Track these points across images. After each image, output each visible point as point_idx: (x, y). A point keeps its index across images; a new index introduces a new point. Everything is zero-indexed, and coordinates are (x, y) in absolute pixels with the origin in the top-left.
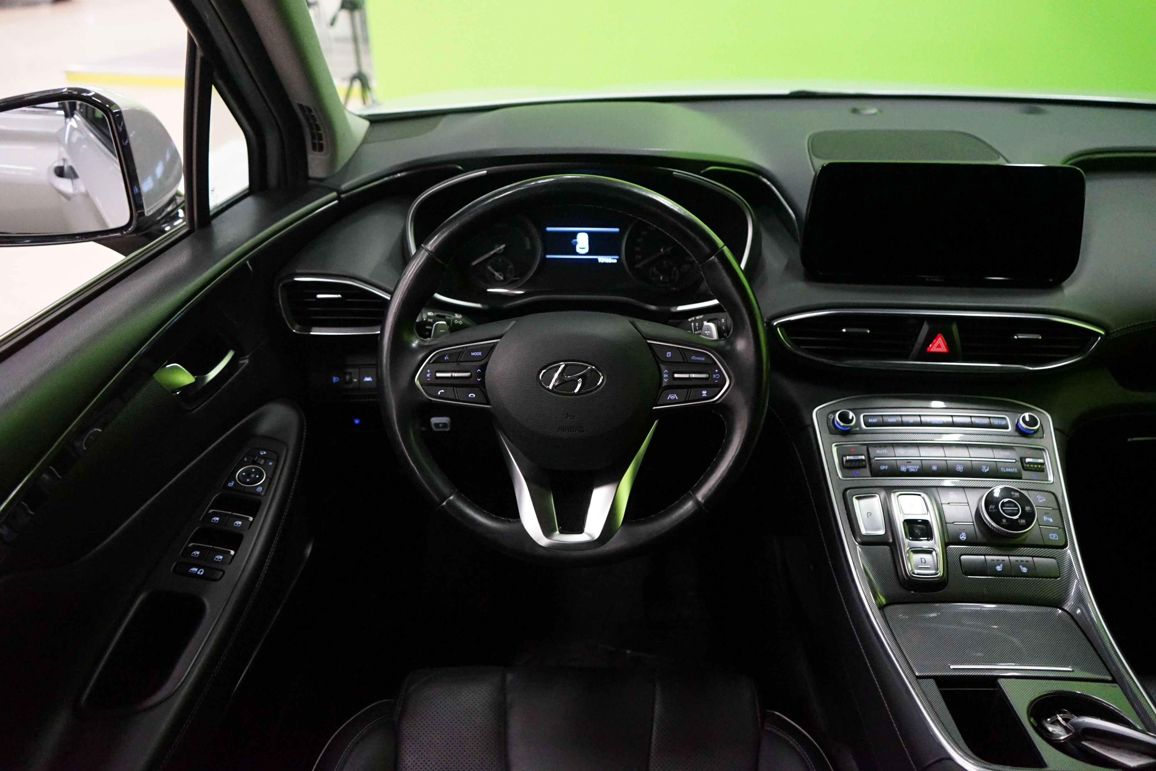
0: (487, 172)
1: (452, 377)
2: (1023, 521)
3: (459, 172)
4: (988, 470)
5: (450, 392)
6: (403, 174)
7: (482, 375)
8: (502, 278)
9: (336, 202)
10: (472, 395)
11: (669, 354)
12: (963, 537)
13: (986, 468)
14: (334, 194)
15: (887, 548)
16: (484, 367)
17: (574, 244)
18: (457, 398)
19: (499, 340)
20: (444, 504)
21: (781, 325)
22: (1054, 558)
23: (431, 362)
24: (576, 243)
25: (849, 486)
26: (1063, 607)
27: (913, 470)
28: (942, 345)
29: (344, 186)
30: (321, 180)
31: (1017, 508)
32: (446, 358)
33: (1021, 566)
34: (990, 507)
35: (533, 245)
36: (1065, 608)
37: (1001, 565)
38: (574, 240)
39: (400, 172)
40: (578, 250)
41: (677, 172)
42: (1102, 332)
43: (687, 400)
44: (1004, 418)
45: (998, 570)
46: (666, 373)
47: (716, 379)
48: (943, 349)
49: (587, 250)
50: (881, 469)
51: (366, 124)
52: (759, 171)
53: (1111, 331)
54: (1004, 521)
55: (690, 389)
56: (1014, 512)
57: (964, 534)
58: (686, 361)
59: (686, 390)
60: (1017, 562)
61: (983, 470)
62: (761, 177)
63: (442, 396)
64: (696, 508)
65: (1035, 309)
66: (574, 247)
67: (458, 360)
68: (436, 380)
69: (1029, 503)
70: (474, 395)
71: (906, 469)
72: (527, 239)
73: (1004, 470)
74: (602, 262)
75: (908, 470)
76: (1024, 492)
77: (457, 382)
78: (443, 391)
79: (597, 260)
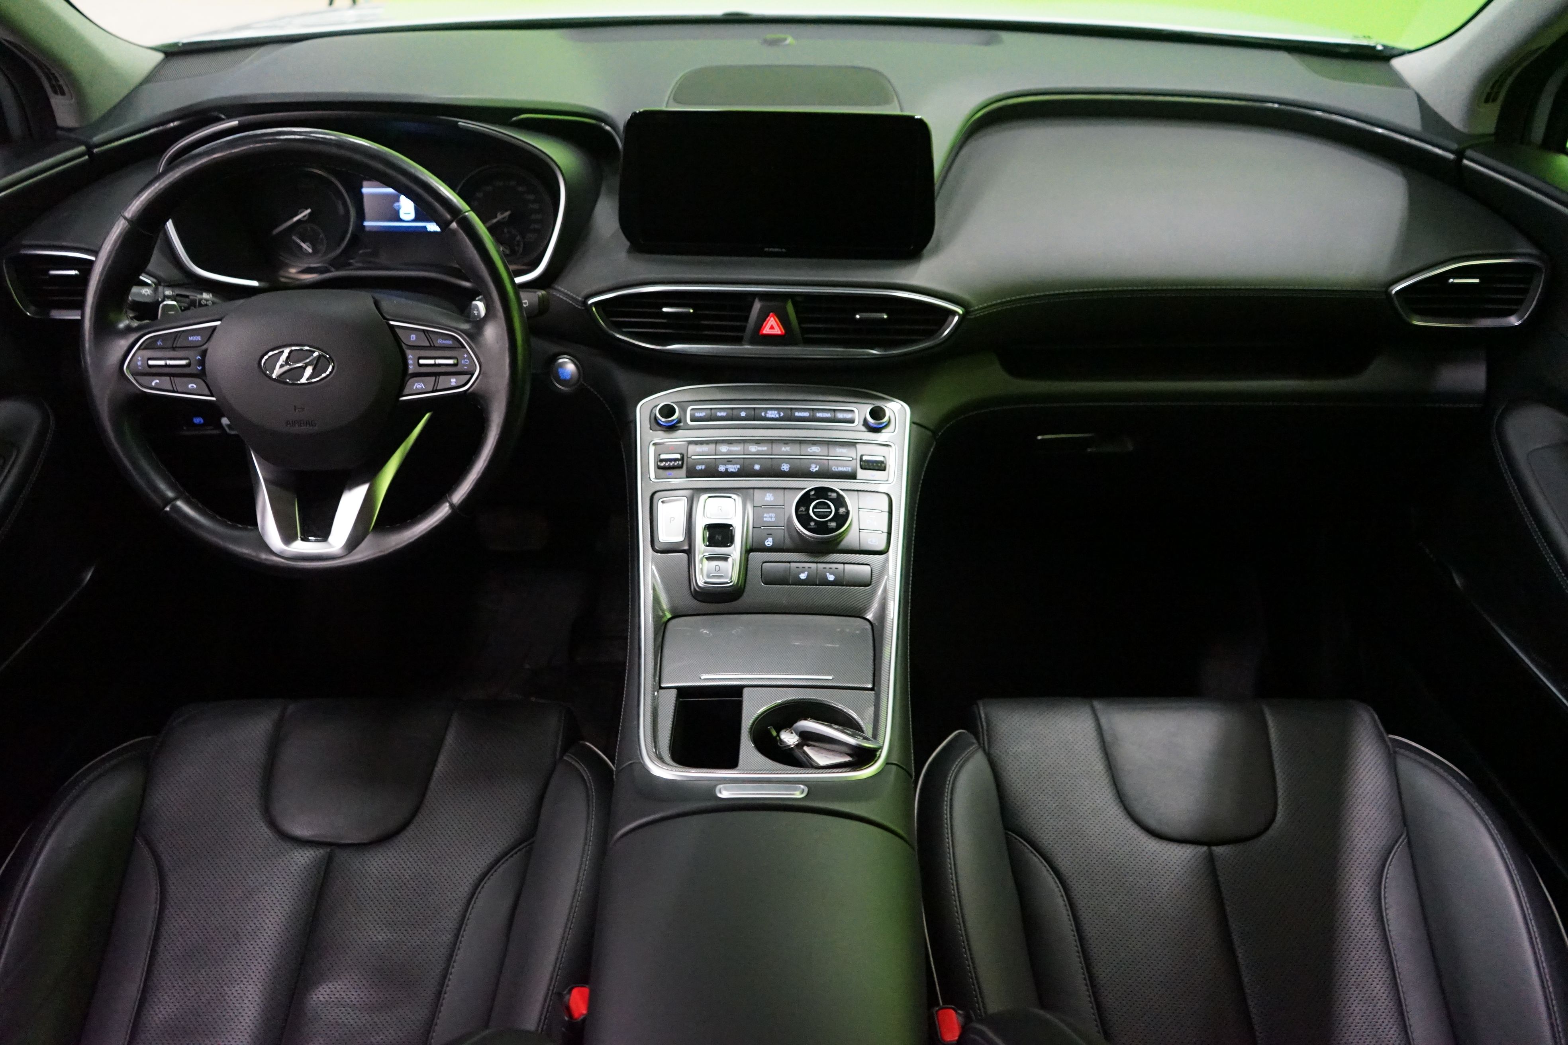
0: (239, 123)
1: (166, 366)
2: (833, 524)
3: (218, 120)
4: (817, 469)
5: (166, 382)
6: (176, 123)
7: (202, 363)
8: (310, 250)
9: (87, 157)
10: (192, 386)
11: (413, 338)
12: (769, 543)
13: (816, 467)
14: (82, 148)
15: (684, 555)
16: (204, 354)
17: (397, 208)
18: (175, 389)
19: (218, 323)
20: (168, 509)
21: (596, 304)
22: (868, 565)
23: (142, 347)
24: (399, 207)
25: (658, 489)
26: (865, 616)
27: (733, 470)
28: (775, 326)
29: (97, 139)
30: (70, 130)
31: (830, 510)
32: (158, 344)
33: (828, 574)
34: (801, 509)
35: (347, 212)
36: (868, 617)
37: (806, 573)
38: (396, 205)
39: (173, 121)
40: (402, 216)
41: (462, 123)
42: (960, 312)
43: (435, 389)
44: (852, 411)
45: (802, 578)
46: (411, 359)
47: (465, 365)
48: (778, 331)
49: (412, 216)
50: (697, 469)
51: (160, 56)
52: (600, 118)
53: (972, 309)
54: (812, 524)
55: (438, 377)
56: (825, 514)
57: (770, 539)
58: (432, 345)
59: (433, 378)
60: (824, 570)
61: (811, 470)
62: (603, 124)
63: (157, 387)
64: (450, 511)
65: (877, 283)
66: (398, 212)
67: (174, 345)
68: (149, 369)
69: (844, 504)
70: (195, 386)
71: (724, 468)
72: (340, 202)
73: (836, 470)
74: (432, 230)
75: (727, 469)
76: (841, 492)
77: (173, 370)
78: (158, 381)
79: (425, 227)
